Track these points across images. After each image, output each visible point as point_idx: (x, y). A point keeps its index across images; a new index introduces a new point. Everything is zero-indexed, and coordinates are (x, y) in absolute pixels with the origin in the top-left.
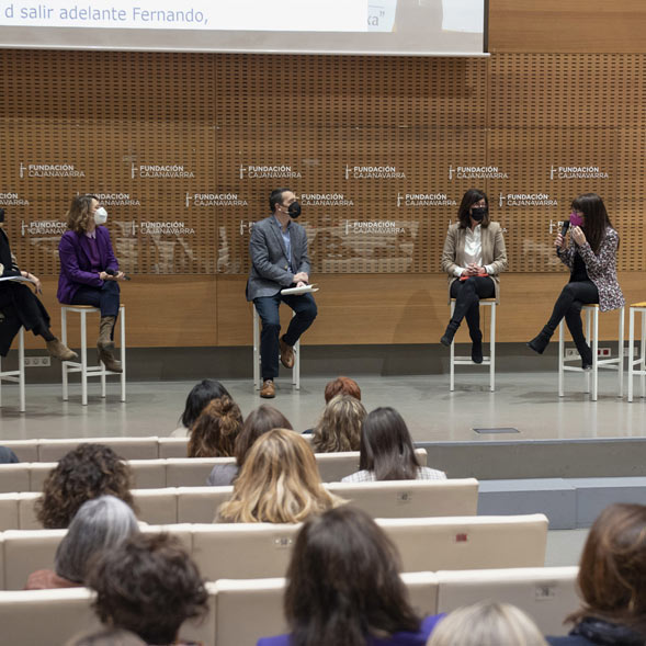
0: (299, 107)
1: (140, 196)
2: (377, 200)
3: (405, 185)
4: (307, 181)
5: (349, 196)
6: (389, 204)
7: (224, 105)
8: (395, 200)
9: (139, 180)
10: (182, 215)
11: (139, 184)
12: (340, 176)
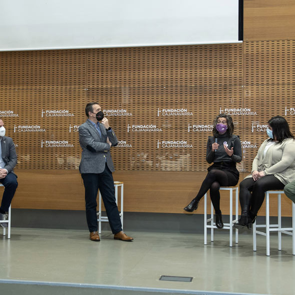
0: (132, 76)
1: (46, 127)
2: (171, 128)
3: (193, 120)
4: (136, 117)
5: (159, 126)
6: (184, 131)
7: (91, 77)
8: (186, 128)
9: (46, 119)
10: (67, 137)
11: (46, 120)
12: (155, 115)
